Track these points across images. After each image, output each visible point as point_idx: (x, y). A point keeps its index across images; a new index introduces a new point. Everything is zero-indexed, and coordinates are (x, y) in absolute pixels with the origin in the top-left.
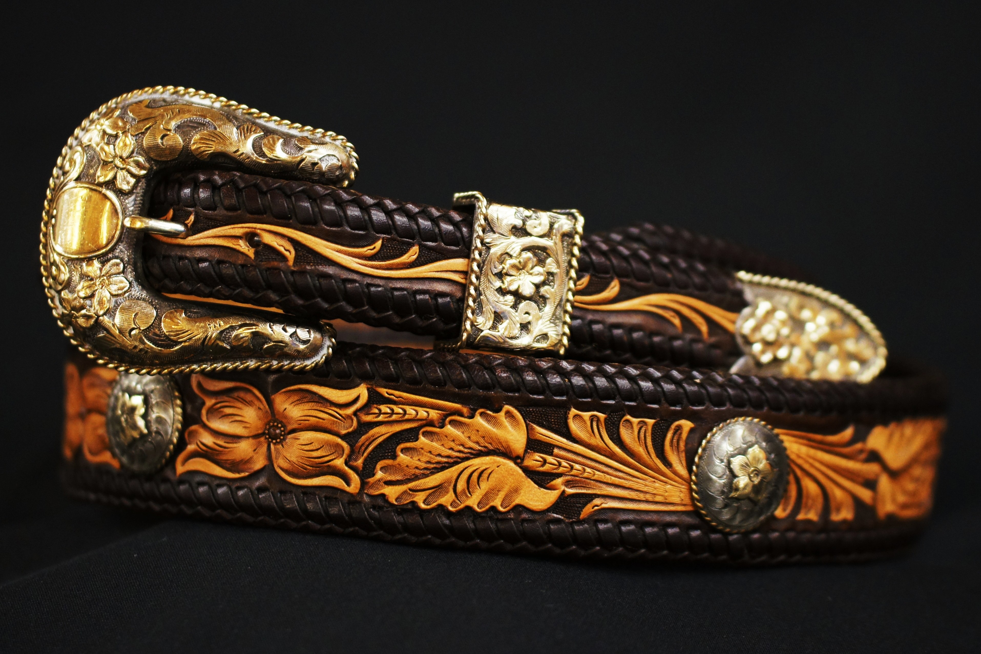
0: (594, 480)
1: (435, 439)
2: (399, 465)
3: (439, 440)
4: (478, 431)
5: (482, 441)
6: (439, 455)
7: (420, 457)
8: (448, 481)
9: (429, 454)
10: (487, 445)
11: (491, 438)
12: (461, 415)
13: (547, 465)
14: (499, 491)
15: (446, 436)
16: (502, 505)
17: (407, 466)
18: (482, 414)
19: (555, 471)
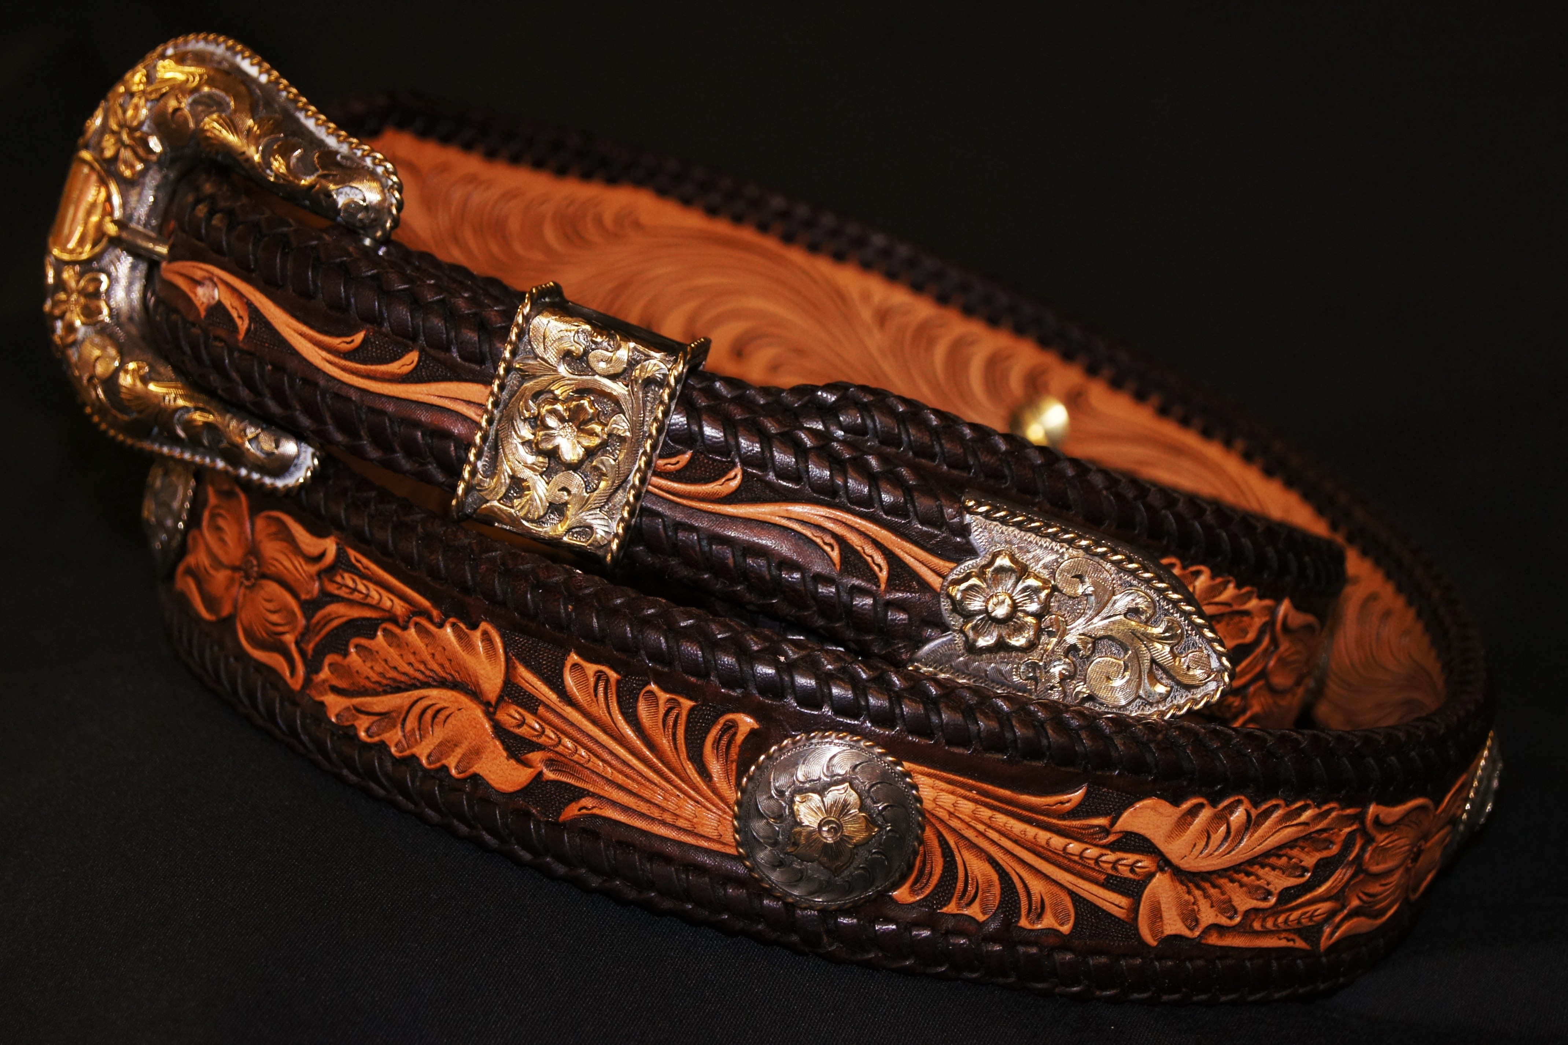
0: (587, 768)
1: (394, 644)
2: (349, 666)
3: (399, 646)
4: (444, 649)
5: (447, 665)
6: (395, 668)
7: (374, 663)
8: (398, 710)
9: (383, 663)
10: (453, 673)
11: (459, 664)
12: (430, 619)
13: (525, 727)
14: (456, 745)
15: (407, 645)
16: (456, 768)
17: (357, 672)
18: (453, 625)
19: (534, 739)
